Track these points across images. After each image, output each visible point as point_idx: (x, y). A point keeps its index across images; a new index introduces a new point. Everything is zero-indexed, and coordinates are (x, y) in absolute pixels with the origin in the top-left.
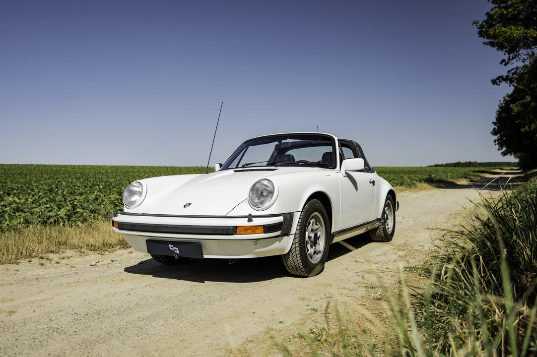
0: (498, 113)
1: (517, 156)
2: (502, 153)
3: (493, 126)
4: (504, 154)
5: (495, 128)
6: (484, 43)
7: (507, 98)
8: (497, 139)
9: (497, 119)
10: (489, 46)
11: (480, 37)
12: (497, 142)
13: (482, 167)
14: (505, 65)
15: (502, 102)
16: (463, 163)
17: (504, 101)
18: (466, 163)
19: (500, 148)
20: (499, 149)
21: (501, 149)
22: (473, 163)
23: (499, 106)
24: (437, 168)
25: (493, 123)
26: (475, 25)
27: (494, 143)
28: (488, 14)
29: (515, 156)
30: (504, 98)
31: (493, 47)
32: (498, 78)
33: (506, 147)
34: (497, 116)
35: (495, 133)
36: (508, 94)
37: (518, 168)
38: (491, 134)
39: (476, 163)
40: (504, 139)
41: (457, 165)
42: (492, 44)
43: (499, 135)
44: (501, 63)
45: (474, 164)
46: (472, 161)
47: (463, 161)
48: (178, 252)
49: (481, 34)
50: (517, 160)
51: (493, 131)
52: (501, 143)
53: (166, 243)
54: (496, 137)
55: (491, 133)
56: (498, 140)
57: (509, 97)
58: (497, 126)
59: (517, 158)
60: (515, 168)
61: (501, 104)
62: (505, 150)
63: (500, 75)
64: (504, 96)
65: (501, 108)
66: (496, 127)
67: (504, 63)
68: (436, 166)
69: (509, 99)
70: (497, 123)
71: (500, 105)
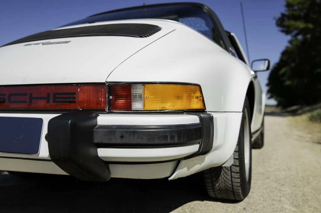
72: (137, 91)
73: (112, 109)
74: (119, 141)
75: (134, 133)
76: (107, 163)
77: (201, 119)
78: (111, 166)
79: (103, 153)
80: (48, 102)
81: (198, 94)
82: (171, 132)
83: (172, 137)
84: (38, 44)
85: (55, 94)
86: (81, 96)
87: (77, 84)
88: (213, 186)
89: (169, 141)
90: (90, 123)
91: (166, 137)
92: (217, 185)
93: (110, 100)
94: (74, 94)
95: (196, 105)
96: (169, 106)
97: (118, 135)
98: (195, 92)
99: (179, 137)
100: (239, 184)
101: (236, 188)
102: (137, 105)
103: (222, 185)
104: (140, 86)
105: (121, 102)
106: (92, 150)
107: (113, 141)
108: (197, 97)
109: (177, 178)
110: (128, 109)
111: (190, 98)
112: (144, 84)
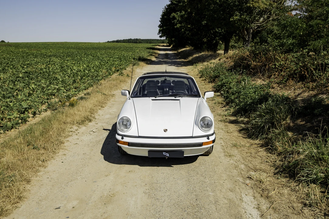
17: (165, 8)
20: (158, 34)
30: (165, 7)
36: (167, 5)
48: (168, 155)
53: (162, 151)
57: (168, 7)
71: (164, 11)
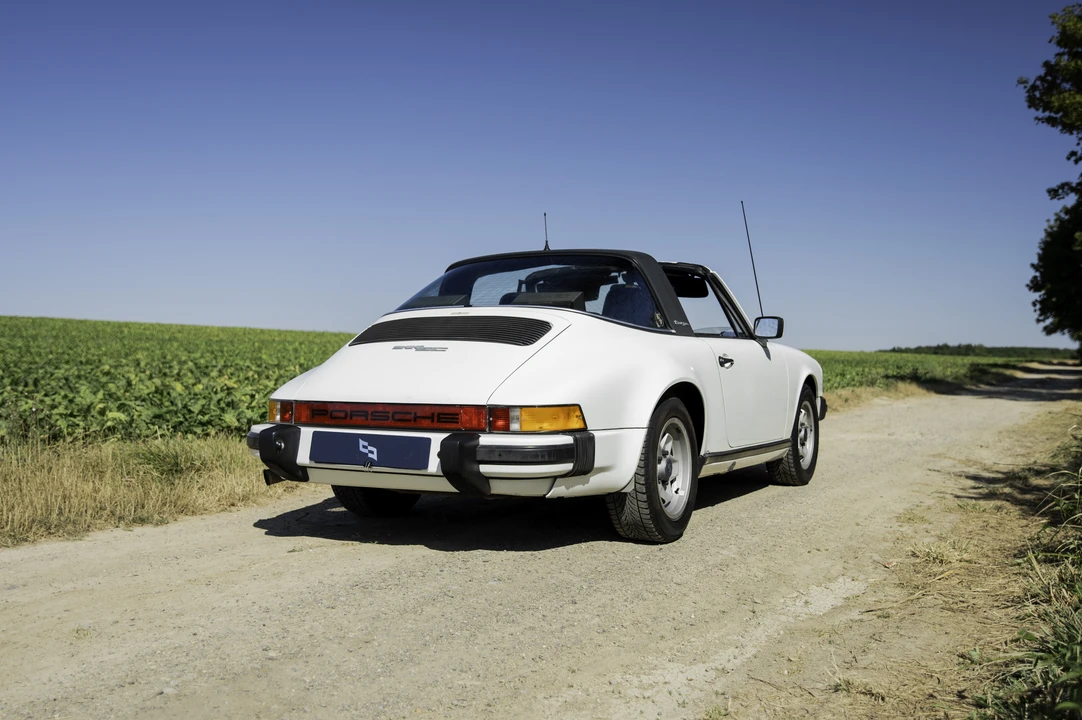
0: (1043, 246)
1: (1076, 336)
2: (1045, 328)
3: (1032, 273)
4: (1049, 331)
5: (1035, 277)
6: (1037, 118)
7: (1063, 215)
8: (1039, 299)
9: (1041, 258)
10: (1045, 124)
11: (1030, 107)
12: (1038, 306)
13: (994, 356)
14: (1076, 162)
15: (1052, 223)
16: (954, 348)
17: (1056, 220)
18: (959, 347)
19: (1041, 318)
20: (1038, 321)
21: (1043, 320)
22: (976, 347)
23: (1046, 230)
24: (904, 355)
25: (1033, 265)
26: (1023, 86)
27: (1033, 308)
28: (1046, 64)
29: (1072, 337)
31: (1053, 126)
32: (1062, 186)
33: (1055, 316)
34: (1041, 252)
35: (1035, 286)
36: (1065, 209)
37: (1077, 362)
38: (1027, 289)
39: (981, 348)
40: (1054, 299)
41: (940, 351)
42: (1051, 121)
43: (1043, 292)
44: (1068, 159)
45: (977, 351)
46: (975, 342)
47: (953, 343)
49: (1032, 102)
50: (1074, 345)
51: (1032, 282)
52: (1045, 308)
54: (1036, 296)
55: (1028, 285)
56: (1041, 302)
57: (1066, 213)
58: (1041, 273)
59: (1076, 339)
60: (1070, 362)
61: (1051, 227)
62: (1052, 324)
63: (1064, 181)
64: (1058, 210)
65: (1049, 234)
66: (1038, 274)
67: (1073, 158)
68: (894, 350)
69: (1067, 217)
70: (1041, 267)
72: (514, 413)
73: (493, 429)
74: (498, 459)
75: (510, 452)
76: (487, 479)
77: (575, 440)
78: (491, 481)
79: (484, 469)
80: (433, 421)
81: (578, 413)
82: (541, 452)
83: (543, 456)
84: (410, 348)
85: (439, 414)
86: (464, 418)
87: (461, 405)
88: (619, 519)
89: (540, 459)
90: (473, 443)
91: (537, 456)
92: (623, 518)
93: (490, 422)
94: (457, 414)
95: (576, 424)
96: (547, 426)
97: (497, 454)
98: (575, 411)
99: (550, 456)
100: (649, 517)
101: (647, 521)
102: (515, 426)
103: (629, 518)
104: (518, 409)
105: (500, 423)
106: (475, 466)
107: (492, 459)
108: (577, 416)
109: (556, 496)
110: (506, 430)
111: (568, 416)
112: (521, 407)
